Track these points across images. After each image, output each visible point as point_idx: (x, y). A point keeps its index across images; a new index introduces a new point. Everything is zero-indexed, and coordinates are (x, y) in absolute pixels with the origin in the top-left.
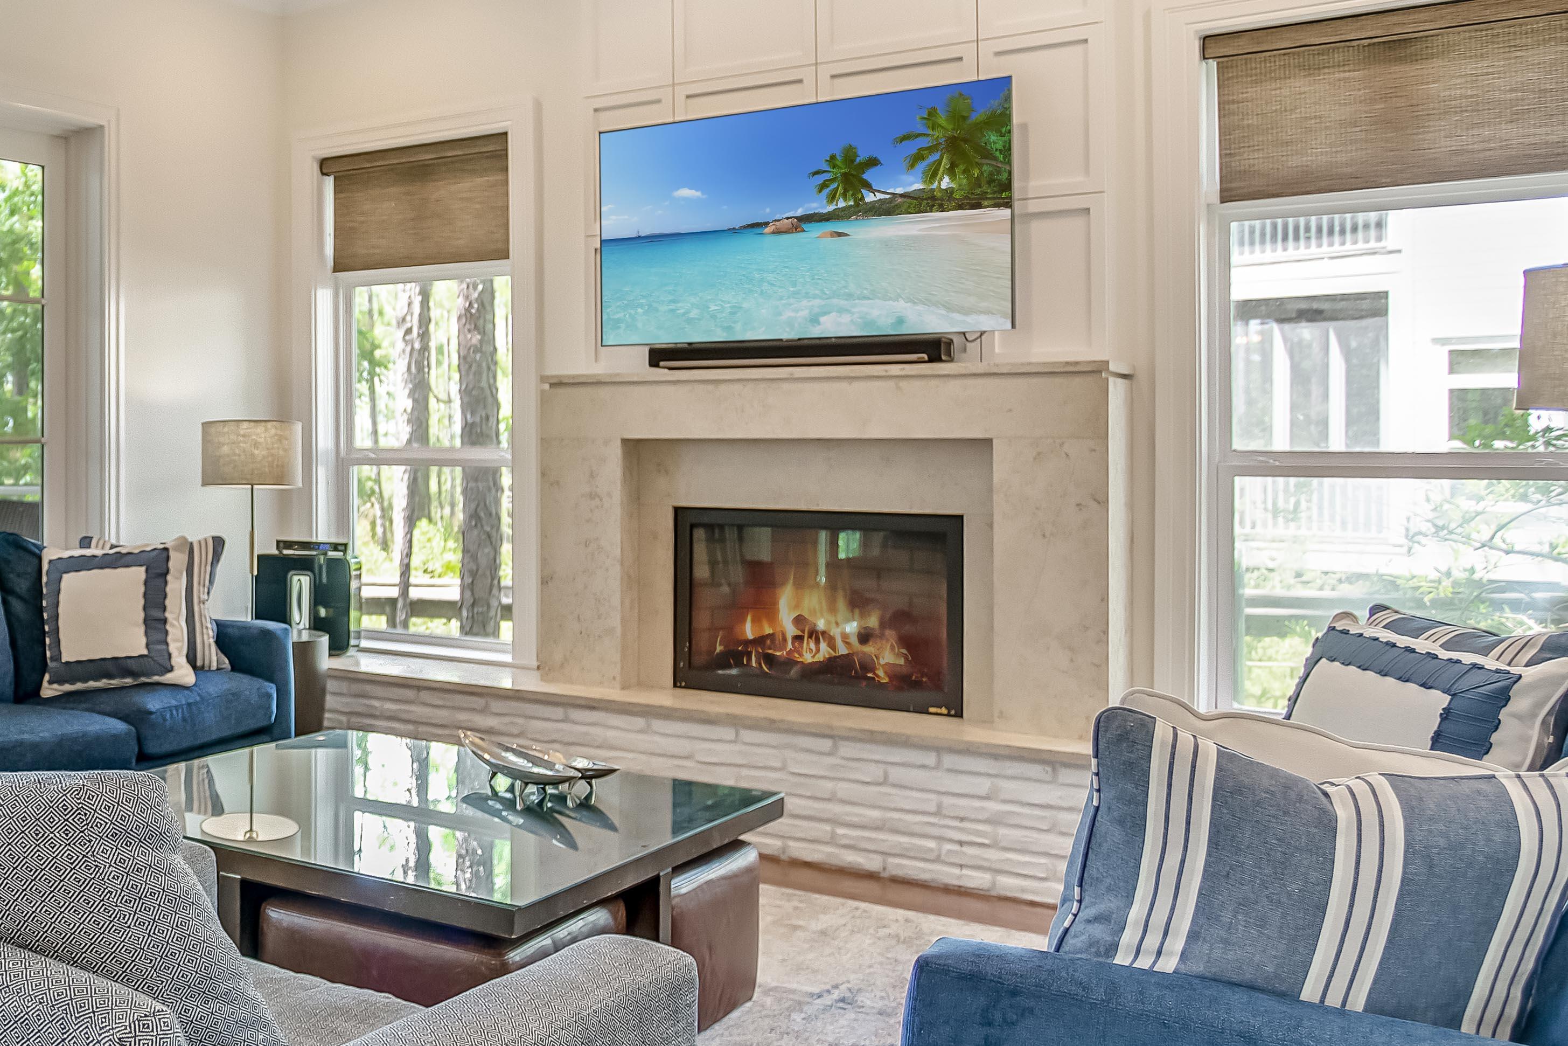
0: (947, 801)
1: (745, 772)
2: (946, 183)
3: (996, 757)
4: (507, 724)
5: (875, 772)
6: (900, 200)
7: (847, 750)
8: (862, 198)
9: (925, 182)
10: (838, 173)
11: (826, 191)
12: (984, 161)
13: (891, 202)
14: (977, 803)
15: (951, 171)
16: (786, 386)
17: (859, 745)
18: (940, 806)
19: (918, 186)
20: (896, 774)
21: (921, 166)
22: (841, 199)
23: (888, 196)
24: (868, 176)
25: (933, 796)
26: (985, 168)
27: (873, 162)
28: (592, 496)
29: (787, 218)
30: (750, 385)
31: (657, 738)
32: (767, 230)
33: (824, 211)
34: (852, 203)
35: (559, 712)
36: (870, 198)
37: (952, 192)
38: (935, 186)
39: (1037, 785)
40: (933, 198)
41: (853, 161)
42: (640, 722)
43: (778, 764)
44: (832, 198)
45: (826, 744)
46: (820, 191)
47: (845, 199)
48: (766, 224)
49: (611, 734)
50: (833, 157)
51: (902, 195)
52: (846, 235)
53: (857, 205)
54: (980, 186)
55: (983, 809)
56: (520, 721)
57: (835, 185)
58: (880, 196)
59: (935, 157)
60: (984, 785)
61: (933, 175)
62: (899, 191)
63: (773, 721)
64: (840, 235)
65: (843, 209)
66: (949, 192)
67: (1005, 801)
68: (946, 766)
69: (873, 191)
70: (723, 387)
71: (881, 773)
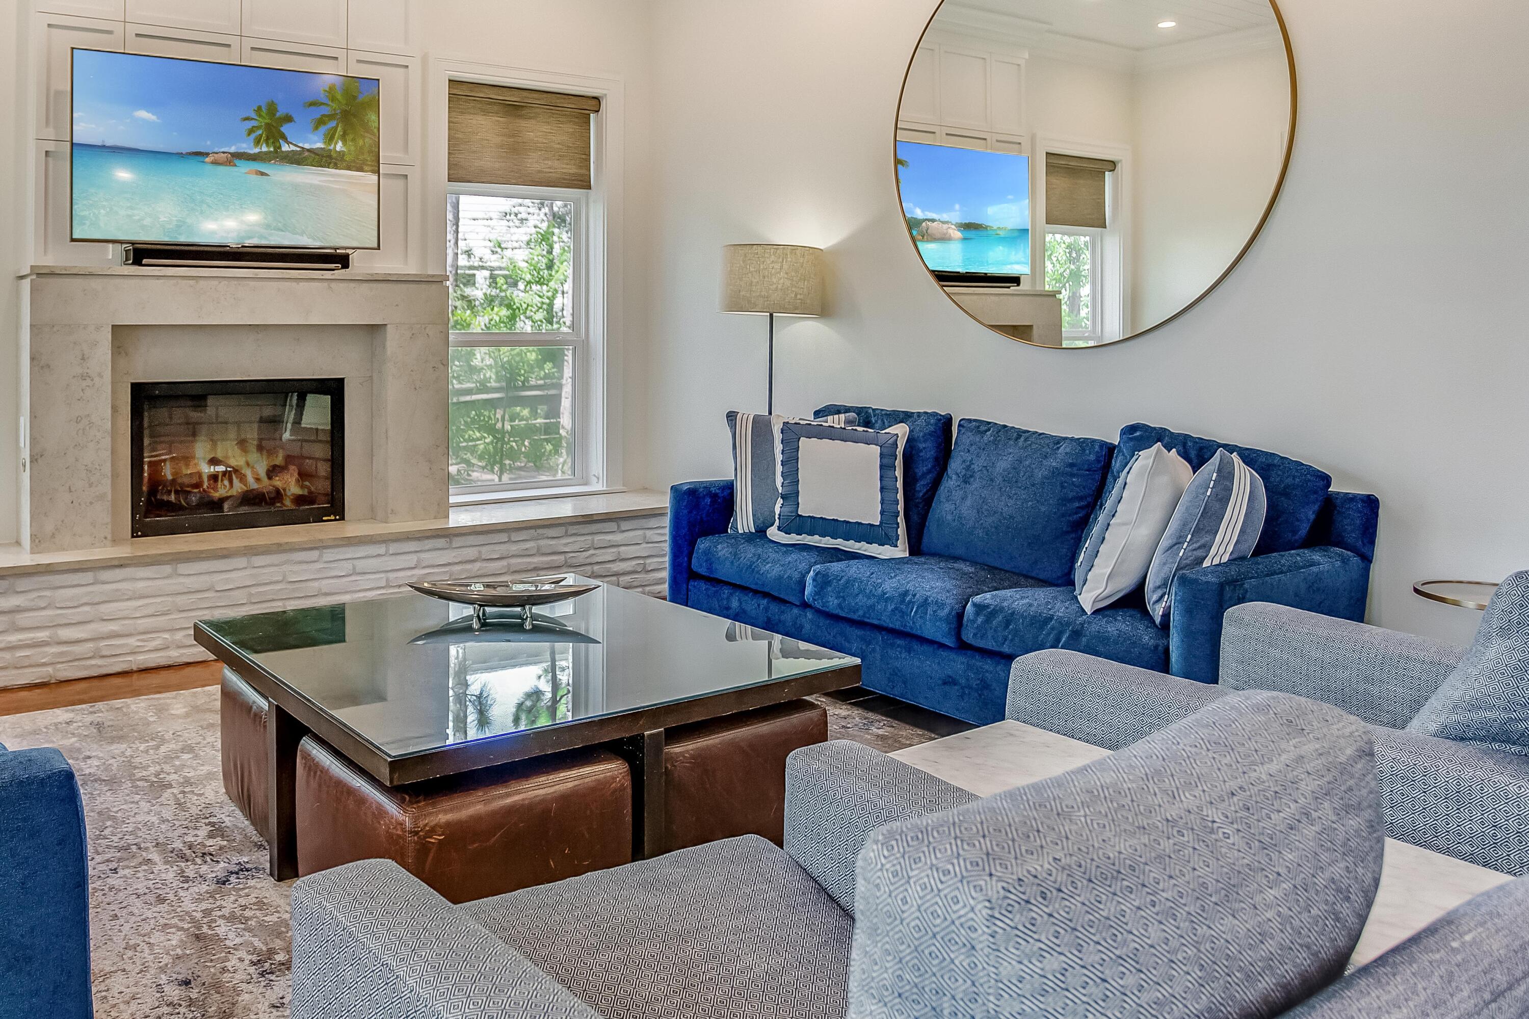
0: (392, 576)
1: (253, 590)
2: (339, 146)
3: (419, 539)
4: (33, 600)
5: (348, 566)
6: (307, 154)
7: (329, 555)
8: (280, 147)
9: (325, 143)
10: (262, 122)
11: (253, 136)
12: (366, 134)
13: (300, 154)
14: (409, 573)
15: (343, 137)
16: (252, 283)
17: (336, 550)
18: (387, 580)
19: (320, 145)
20: (361, 565)
21: (323, 129)
22: (264, 145)
23: (298, 149)
24: (285, 129)
25: (382, 575)
26: (367, 140)
27: (288, 119)
28: (84, 377)
29: (224, 153)
30: (225, 282)
31: (182, 580)
32: (207, 159)
33: (252, 152)
34: (272, 149)
35: (88, 577)
36: (285, 148)
37: (344, 155)
38: (332, 147)
39: (441, 552)
40: (330, 157)
41: (274, 115)
42: (167, 569)
43: (280, 578)
44: (257, 142)
45: (315, 554)
46: (249, 135)
47: (268, 145)
48: (207, 154)
49: (141, 585)
50: (260, 108)
51: (308, 150)
52: (266, 175)
53: (276, 151)
54: (363, 154)
55: (413, 575)
56: (48, 593)
57: (260, 132)
58: (293, 148)
59: (333, 124)
60: (412, 560)
61: (330, 138)
62: (307, 146)
63: (279, 545)
64: (263, 174)
65: (266, 153)
66: (341, 154)
67: (424, 567)
68: (391, 552)
69: (288, 143)
70: (202, 283)
71: (351, 567)
